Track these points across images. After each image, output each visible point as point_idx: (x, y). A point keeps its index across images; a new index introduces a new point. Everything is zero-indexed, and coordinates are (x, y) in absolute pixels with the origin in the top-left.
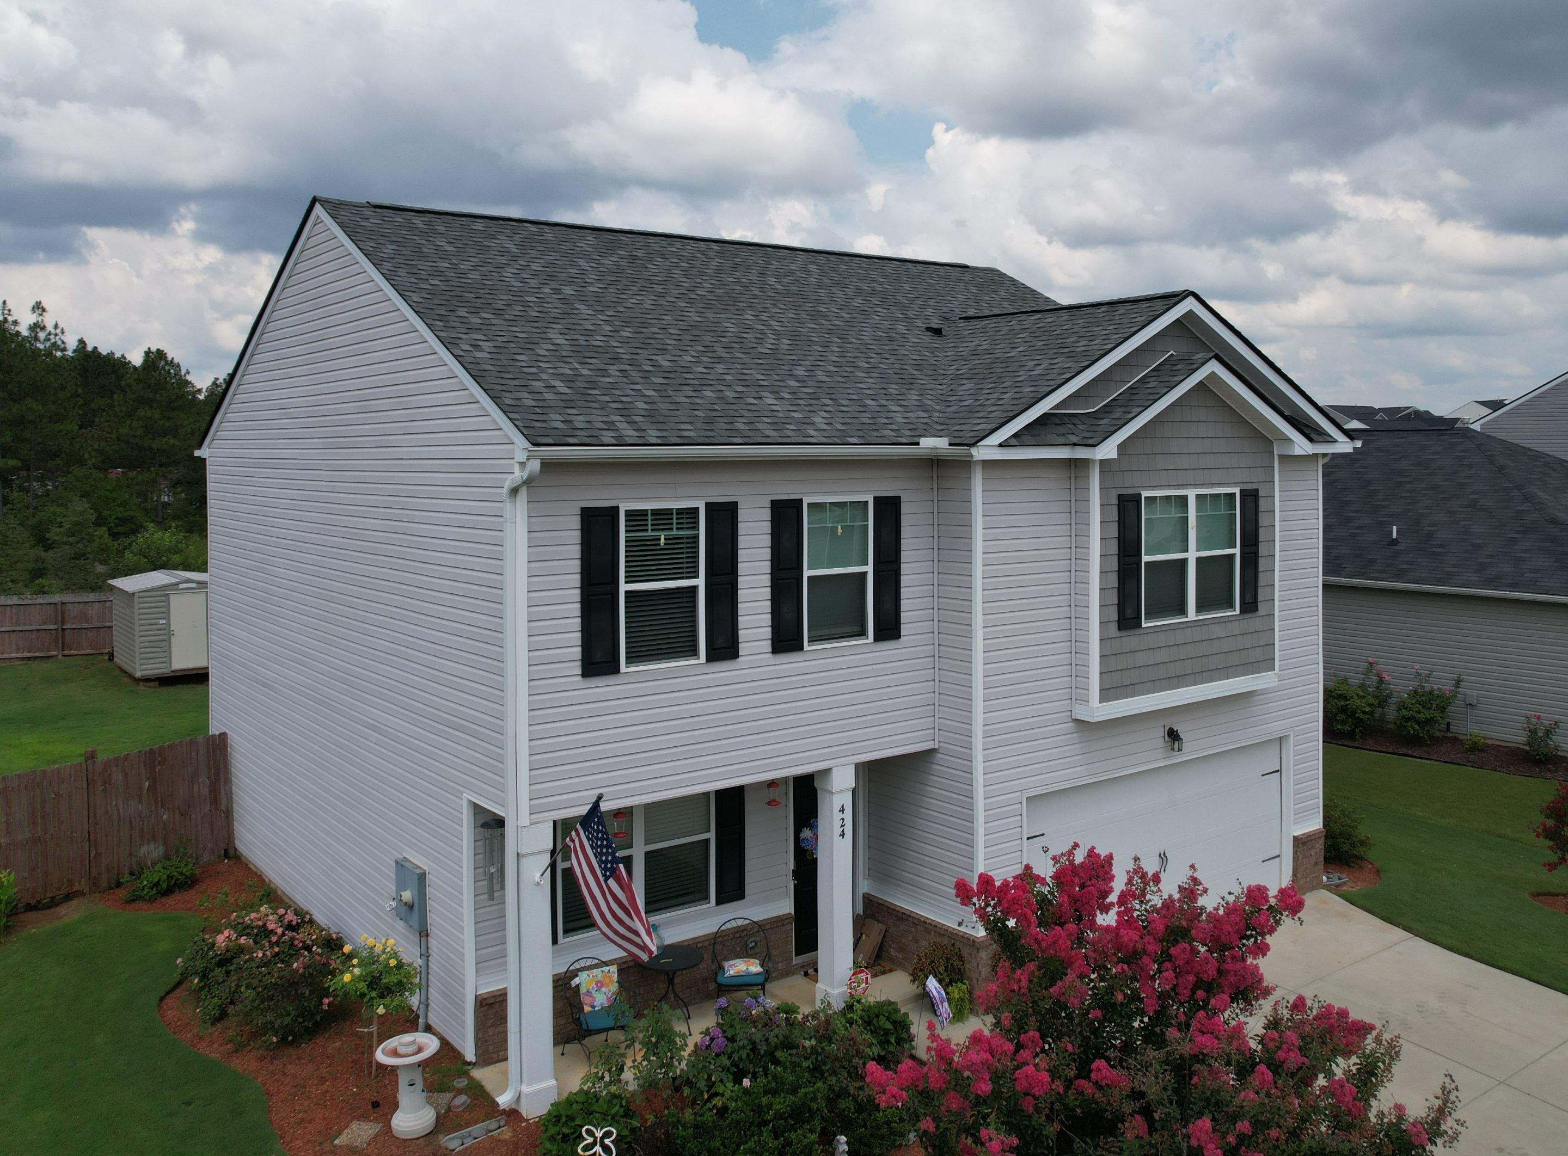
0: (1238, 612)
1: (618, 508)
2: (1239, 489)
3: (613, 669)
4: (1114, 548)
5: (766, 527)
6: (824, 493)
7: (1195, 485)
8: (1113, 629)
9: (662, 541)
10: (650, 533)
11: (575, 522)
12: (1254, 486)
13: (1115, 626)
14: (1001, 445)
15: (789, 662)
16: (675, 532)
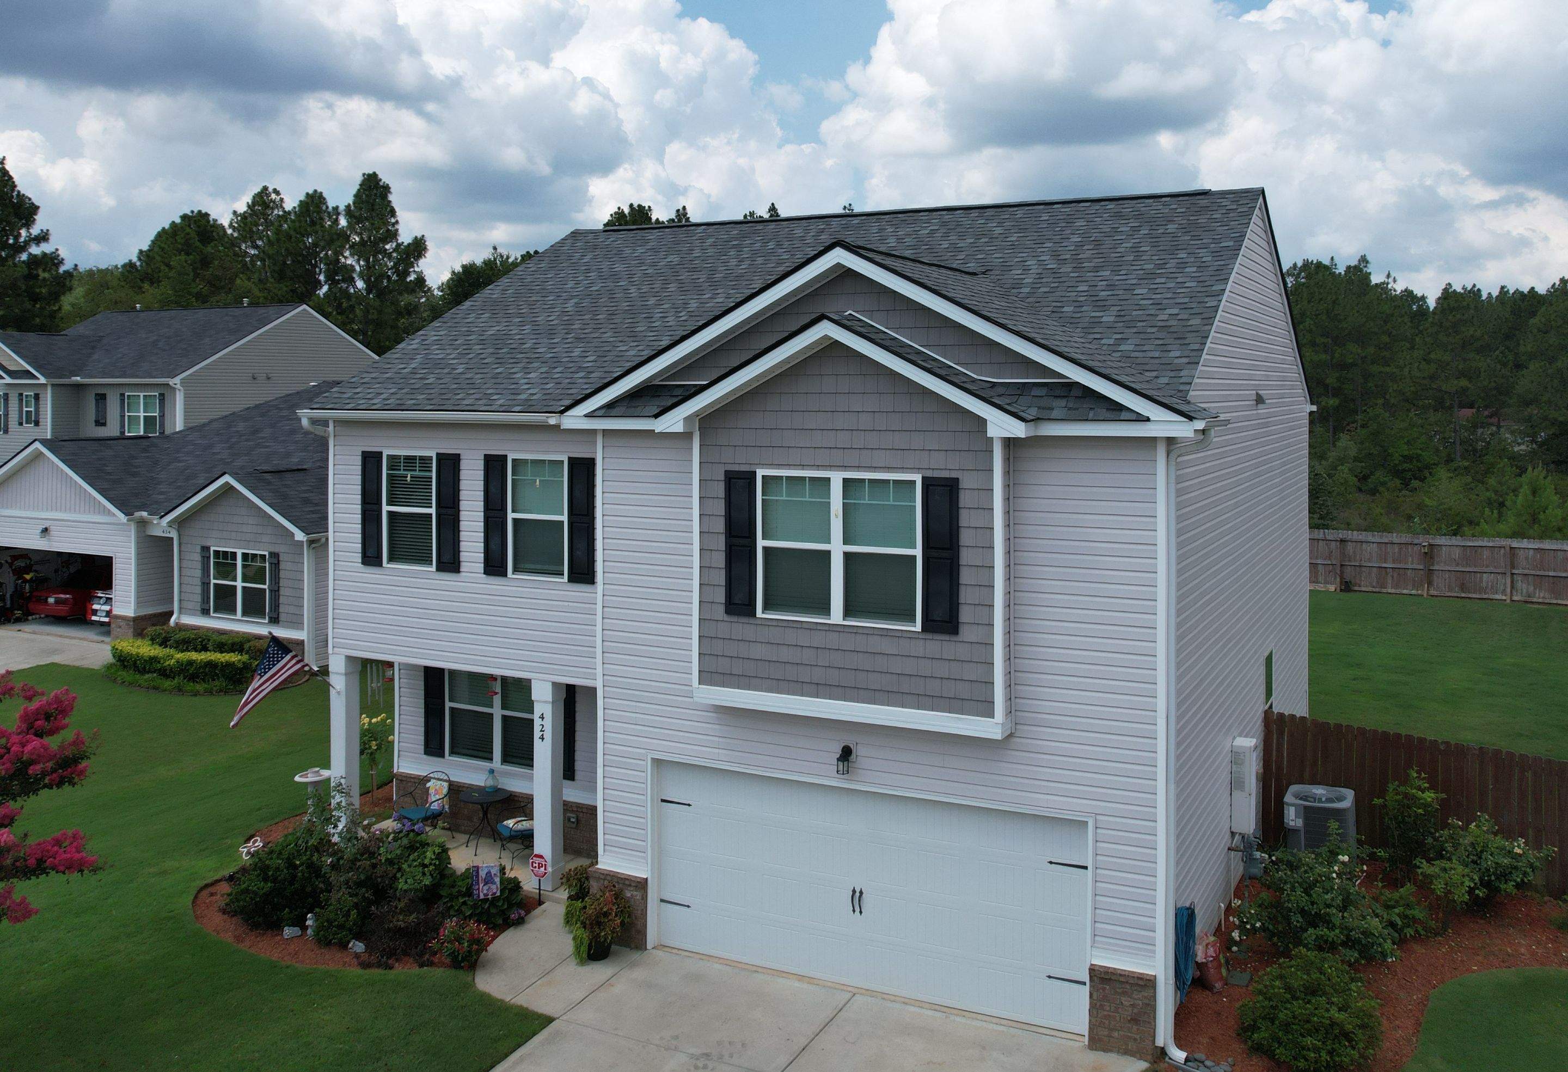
0: (918, 627)
1: (381, 453)
2: (920, 476)
3: (379, 564)
4: (719, 525)
5: (480, 474)
6: (527, 451)
7: (844, 467)
8: (719, 611)
9: (409, 479)
10: (402, 472)
11: (358, 460)
12: (954, 475)
13: (722, 609)
14: (586, 416)
15: (495, 584)
16: (417, 473)
